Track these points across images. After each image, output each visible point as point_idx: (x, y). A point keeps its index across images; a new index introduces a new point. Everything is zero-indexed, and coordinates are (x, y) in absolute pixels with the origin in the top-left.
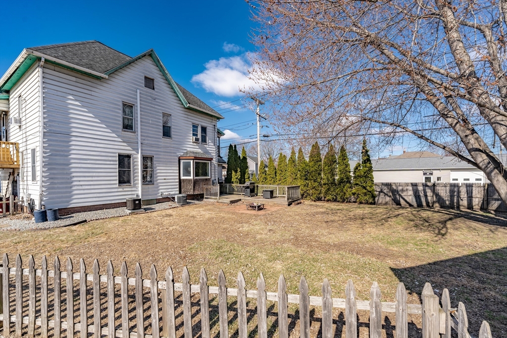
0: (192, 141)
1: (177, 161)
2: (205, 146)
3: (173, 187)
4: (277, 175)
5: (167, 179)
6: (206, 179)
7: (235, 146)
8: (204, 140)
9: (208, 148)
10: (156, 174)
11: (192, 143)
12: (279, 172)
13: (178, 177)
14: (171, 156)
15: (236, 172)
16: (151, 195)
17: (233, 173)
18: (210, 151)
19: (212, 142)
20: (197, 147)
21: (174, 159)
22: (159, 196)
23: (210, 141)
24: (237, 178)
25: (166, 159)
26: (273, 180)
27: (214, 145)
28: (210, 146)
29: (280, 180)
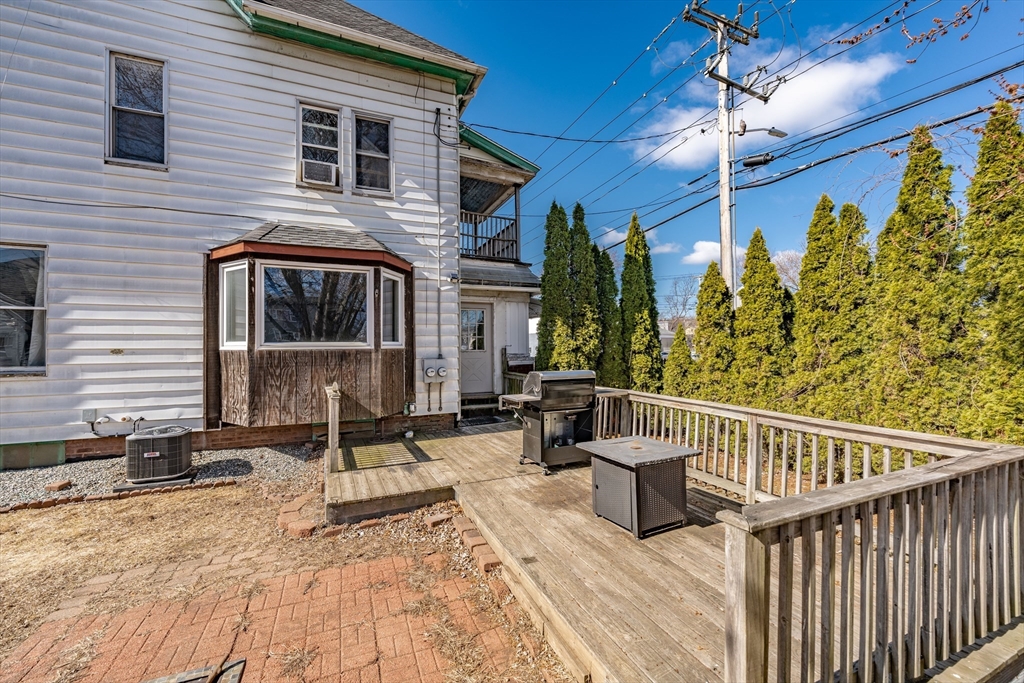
0: (293, 179)
1: (199, 268)
2: (380, 203)
3: (165, 387)
4: (798, 330)
5: (133, 352)
6: (343, 355)
7: (579, 211)
8: (373, 175)
9: (394, 215)
10: (61, 329)
11: (297, 192)
12: (804, 314)
13: (199, 344)
14: (159, 246)
15: (575, 323)
16: (22, 424)
17: (560, 329)
18: (409, 229)
19: (423, 188)
20: (330, 209)
21: (178, 261)
22: (82, 429)
23: (407, 183)
24: (577, 350)
25: (128, 259)
26: (767, 359)
27: (439, 202)
28: (408, 206)
29: (814, 366)
